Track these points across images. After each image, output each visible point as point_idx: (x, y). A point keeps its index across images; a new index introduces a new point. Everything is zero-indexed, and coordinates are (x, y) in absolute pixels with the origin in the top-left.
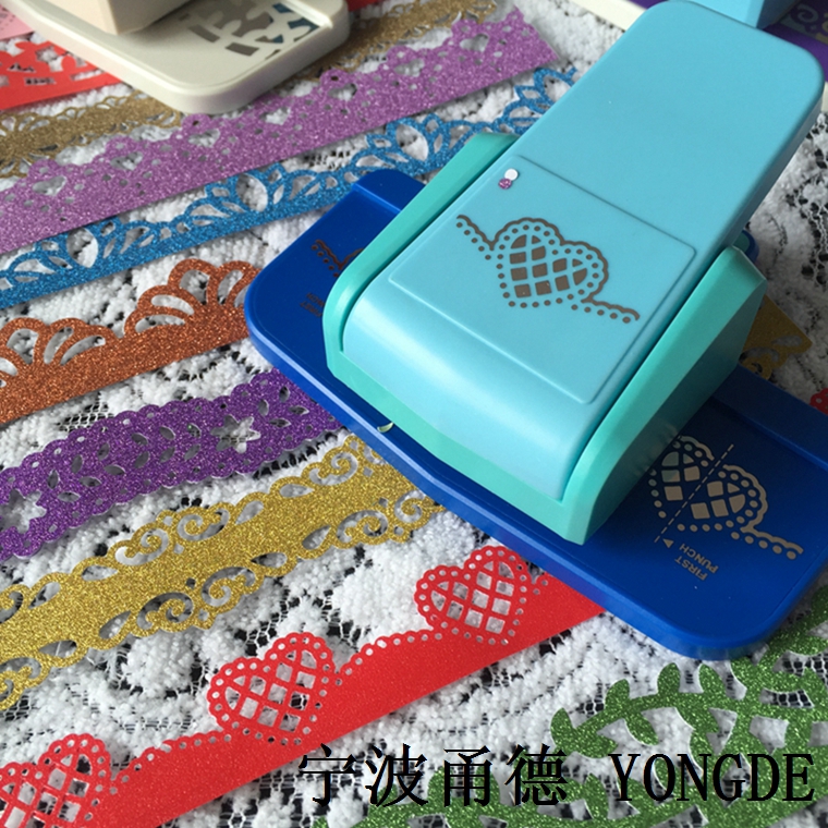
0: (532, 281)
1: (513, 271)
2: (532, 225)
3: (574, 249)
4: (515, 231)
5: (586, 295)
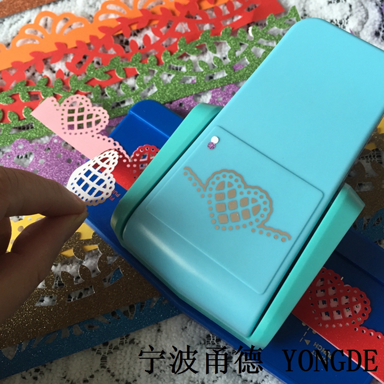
1: (217, 205)
2: (228, 175)
3: (253, 191)
4: (218, 178)
5: (260, 222)
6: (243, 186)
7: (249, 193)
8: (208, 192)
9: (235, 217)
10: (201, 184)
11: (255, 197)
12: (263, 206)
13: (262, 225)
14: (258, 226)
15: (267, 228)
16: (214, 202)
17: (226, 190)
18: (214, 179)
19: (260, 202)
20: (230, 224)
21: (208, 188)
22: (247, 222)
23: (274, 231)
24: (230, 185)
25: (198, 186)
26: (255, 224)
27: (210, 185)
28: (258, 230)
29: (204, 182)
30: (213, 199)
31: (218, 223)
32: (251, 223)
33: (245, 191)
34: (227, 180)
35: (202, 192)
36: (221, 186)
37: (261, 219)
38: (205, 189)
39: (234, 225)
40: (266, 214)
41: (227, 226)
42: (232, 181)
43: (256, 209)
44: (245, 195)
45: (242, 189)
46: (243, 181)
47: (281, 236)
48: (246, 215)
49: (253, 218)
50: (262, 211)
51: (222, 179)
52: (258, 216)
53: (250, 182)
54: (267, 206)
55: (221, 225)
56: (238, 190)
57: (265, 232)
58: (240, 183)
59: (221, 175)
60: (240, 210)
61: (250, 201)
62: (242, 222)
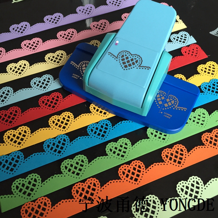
0: (127, 64)
1: (123, 63)
2: (124, 52)
3: (134, 56)
4: (121, 54)
5: (139, 65)
7: (133, 57)
8: (118, 59)
9: (130, 65)
10: (115, 57)
11: (136, 58)
12: (139, 60)
13: (140, 66)
14: (139, 67)
15: (141, 67)
16: (121, 62)
17: (125, 57)
18: (120, 54)
19: (137, 59)
20: (128, 67)
21: (118, 58)
23: (144, 67)
24: (126, 55)
25: (114, 58)
26: (137, 66)
27: (119, 57)
28: (139, 68)
29: (116, 56)
30: (121, 61)
31: (124, 68)
32: (136, 66)
33: (132, 56)
34: (124, 54)
35: (116, 59)
36: (123, 56)
37: (139, 64)
38: (117, 58)
39: (130, 68)
40: (140, 62)
41: (127, 68)
42: (126, 54)
43: (137, 62)
44: (132, 58)
46: (130, 53)
47: (147, 68)
48: (133, 64)
49: (136, 64)
50: (139, 62)
51: (122, 54)
52: (138, 63)
53: (132, 54)
54: (140, 60)
55: (125, 69)
56: (129, 57)
57: (141, 68)
58: (129, 54)
59: (122, 53)
60: (131, 62)
61: (134, 59)
62: (133, 66)
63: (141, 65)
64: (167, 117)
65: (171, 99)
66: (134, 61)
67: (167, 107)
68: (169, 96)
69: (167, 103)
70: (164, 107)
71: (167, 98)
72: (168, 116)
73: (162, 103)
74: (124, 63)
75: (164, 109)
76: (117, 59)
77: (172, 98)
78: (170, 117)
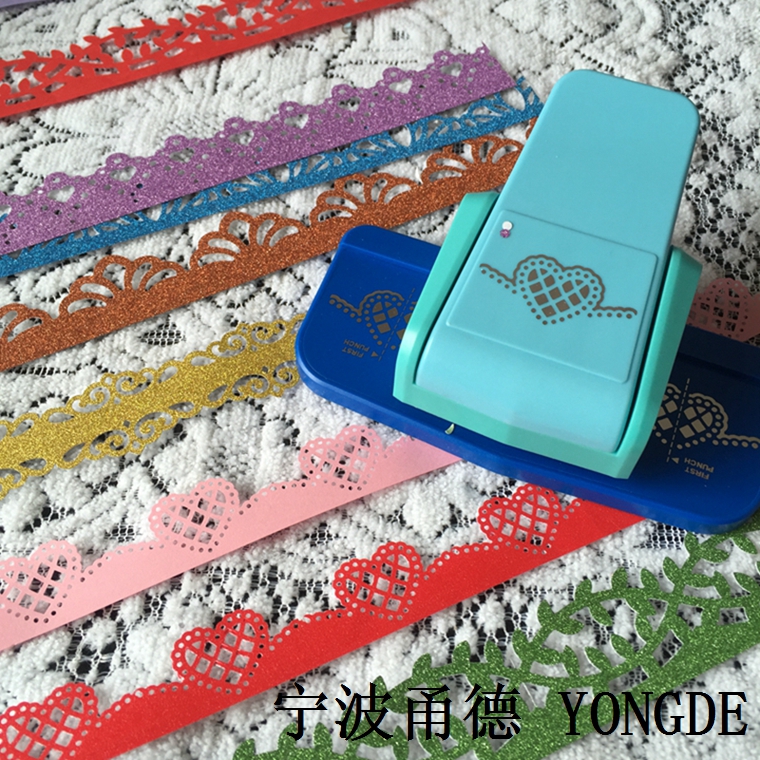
0: (552, 303)
1: (536, 298)
2: (537, 261)
3: (573, 272)
4: (526, 268)
5: (595, 304)
6: (559, 269)
7: (569, 275)
8: (519, 287)
9: (563, 306)
10: (507, 279)
11: (578, 278)
12: (591, 286)
13: (598, 307)
14: (594, 309)
15: (604, 309)
16: (532, 296)
17: (541, 279)
18: (522, 270)
19: (587, 282)
20: (559, 314)
21: (517, 281)
22: (578, 307)
23: (614, 309)
24: (544, 272)
25: (505, 282)
26: (590, 309)
27: (519, 278)
28: (595, 313)
29: (511, 276)
30: (528, 292)
31: (544, 318)
32: (584, 308)
33: (565, 274)
34: (538, 267)
35: (512, 288)
36: (533, 275)
37: (595, 301)
38: (513, 282)
39: (564, 314)
40: (598, 293)
41: (556, 317)
42: (545, 267)
43: (585, 291)
44: (566, 279)
45: (560, 273)
46: (557, 263)
47: (624, 314)
48: (575, 300)
49: (584, 302)
50: (592, 292)
51: (531, 268)
52: (590, 298)
53: (565, 265)
54: (597, 284)
55: (549, 320)
56: (556, 276)
57: (605, 313)
58: (555, 266)
59: (528, 264)
60: (565, 296)
61: (574, 283)
62: (573, 309)
63: (603, 305)
64: (699, 474)
65: (698, 408)
66: (577, 289)
67: (690, 440)
68: (691, 398)
69: (689, 423)
70: (681, 439)
71: (687, 406)
72: (700, 470)
73: (671, 426)
74: (541, 300)
75: (683, 445)
76: (515, 285)
77: (702, 405)
78: (706, 473)
